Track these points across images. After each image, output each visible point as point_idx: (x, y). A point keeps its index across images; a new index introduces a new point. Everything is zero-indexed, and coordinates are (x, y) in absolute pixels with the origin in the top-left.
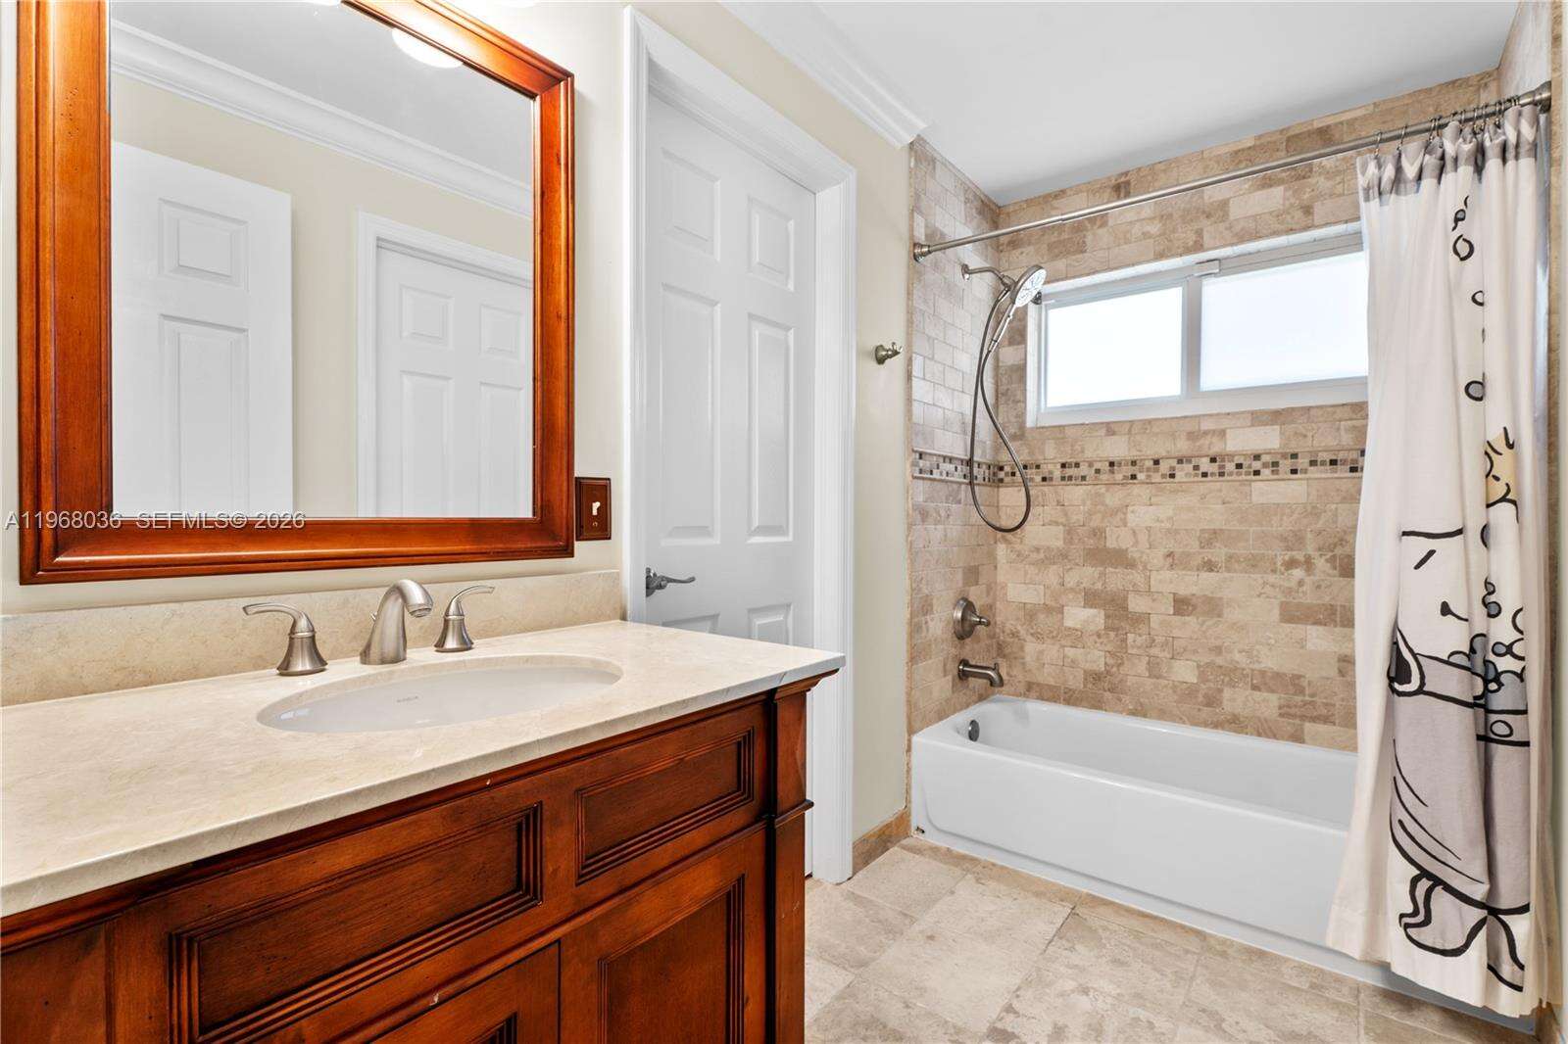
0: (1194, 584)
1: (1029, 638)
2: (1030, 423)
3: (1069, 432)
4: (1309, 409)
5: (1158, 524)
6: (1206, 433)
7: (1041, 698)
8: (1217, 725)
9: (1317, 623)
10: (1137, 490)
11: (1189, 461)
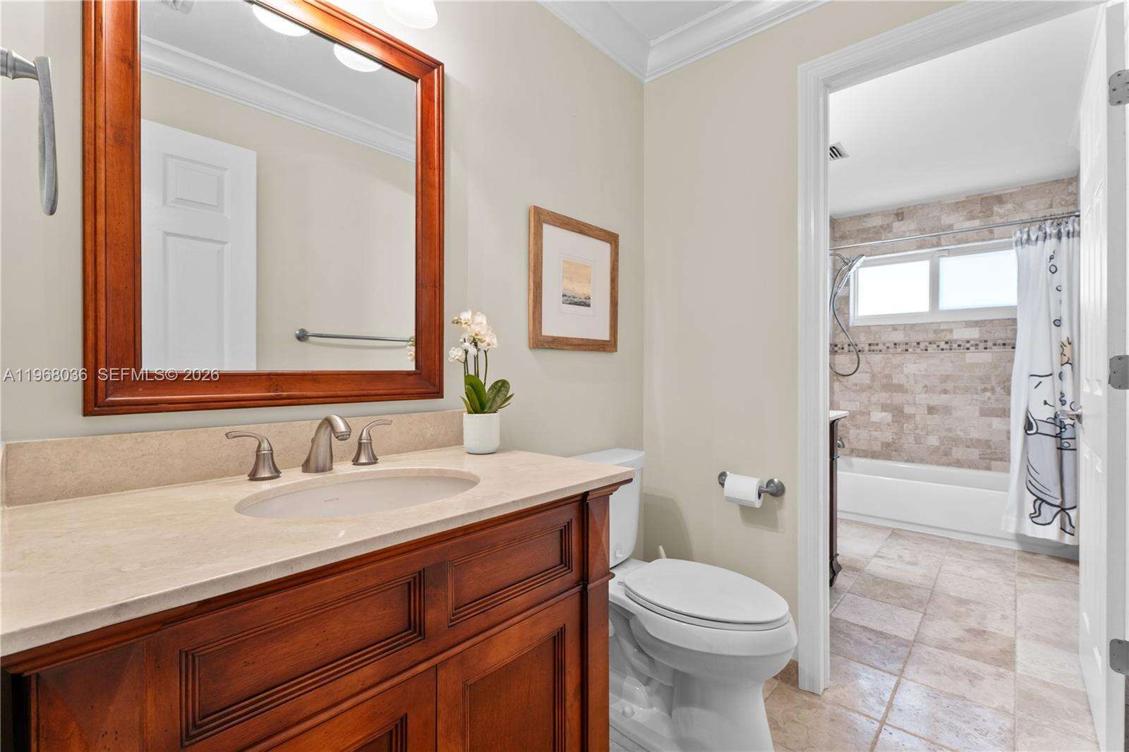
0: (938, 400)
1: (851, 427)
2: (851, 325)
3: (872, 328)
4: (993, 320)
5: (919, 373)
6: (943, 330)
7: (858, 456)
8: (949, 465)
9: (997, 416)
10: (908, 356)
11: (935, 343)
